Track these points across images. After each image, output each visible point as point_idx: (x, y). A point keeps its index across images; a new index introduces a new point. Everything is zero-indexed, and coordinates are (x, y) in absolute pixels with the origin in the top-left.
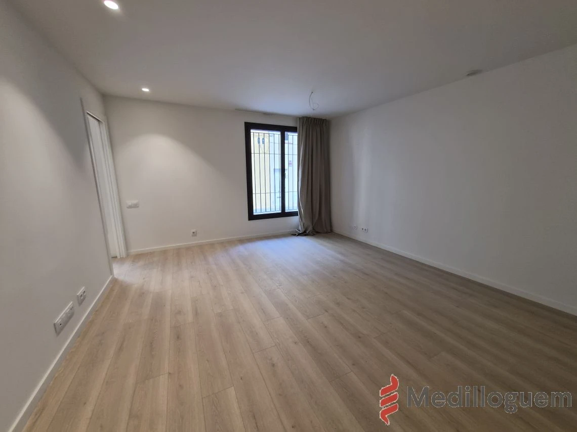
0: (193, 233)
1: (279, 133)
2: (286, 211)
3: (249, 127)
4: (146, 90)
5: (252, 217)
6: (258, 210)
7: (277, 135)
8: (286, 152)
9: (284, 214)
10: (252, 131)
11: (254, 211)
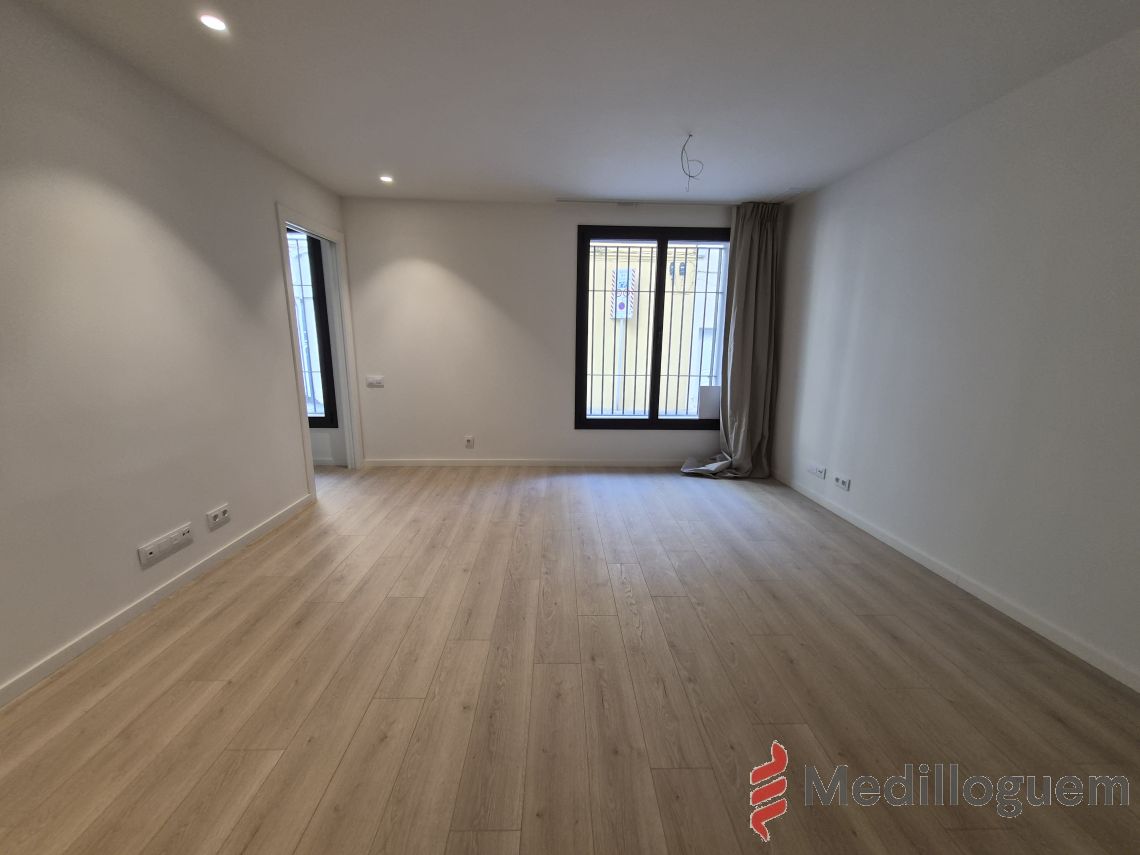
0: (468, 441)
1: (654, 244)
2: (660, 417)
3: (587, 234)
4: (387, 179)
5: (582, 422)
6: (595, 409)
7: (650, 247)
8: (668, 287)
9: (653, 422)
10: (593, 243)
11: (588, 412)
